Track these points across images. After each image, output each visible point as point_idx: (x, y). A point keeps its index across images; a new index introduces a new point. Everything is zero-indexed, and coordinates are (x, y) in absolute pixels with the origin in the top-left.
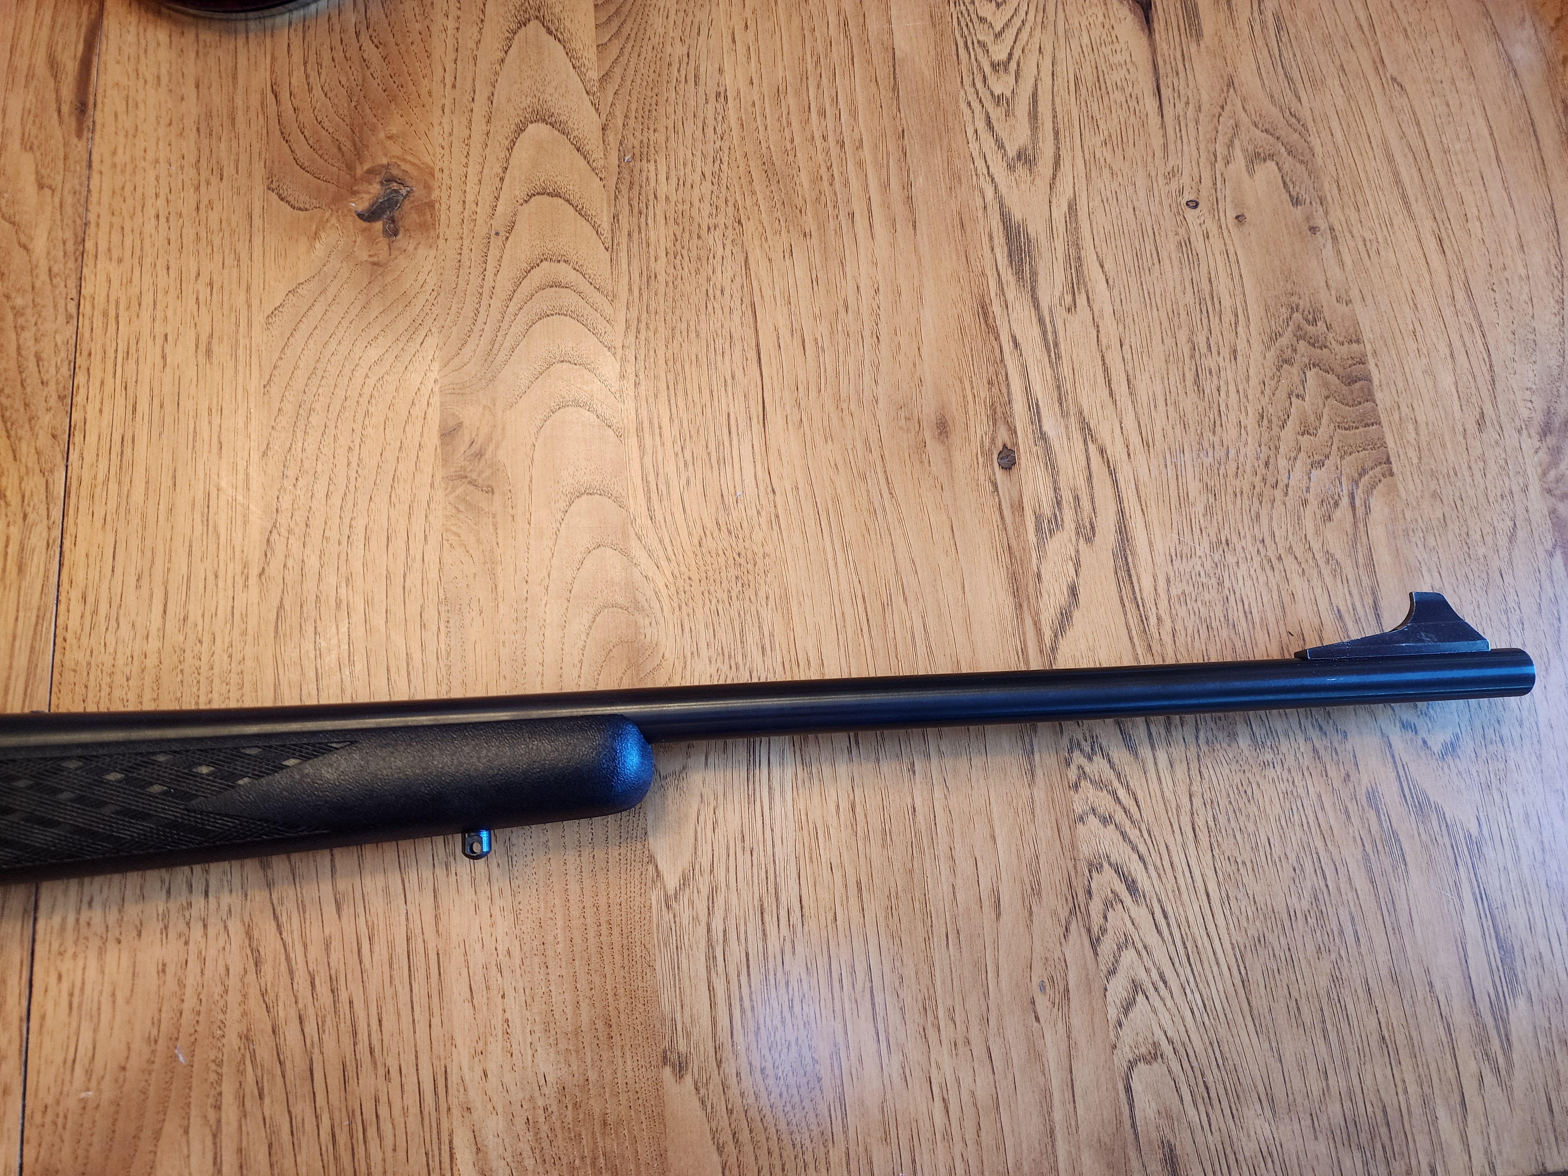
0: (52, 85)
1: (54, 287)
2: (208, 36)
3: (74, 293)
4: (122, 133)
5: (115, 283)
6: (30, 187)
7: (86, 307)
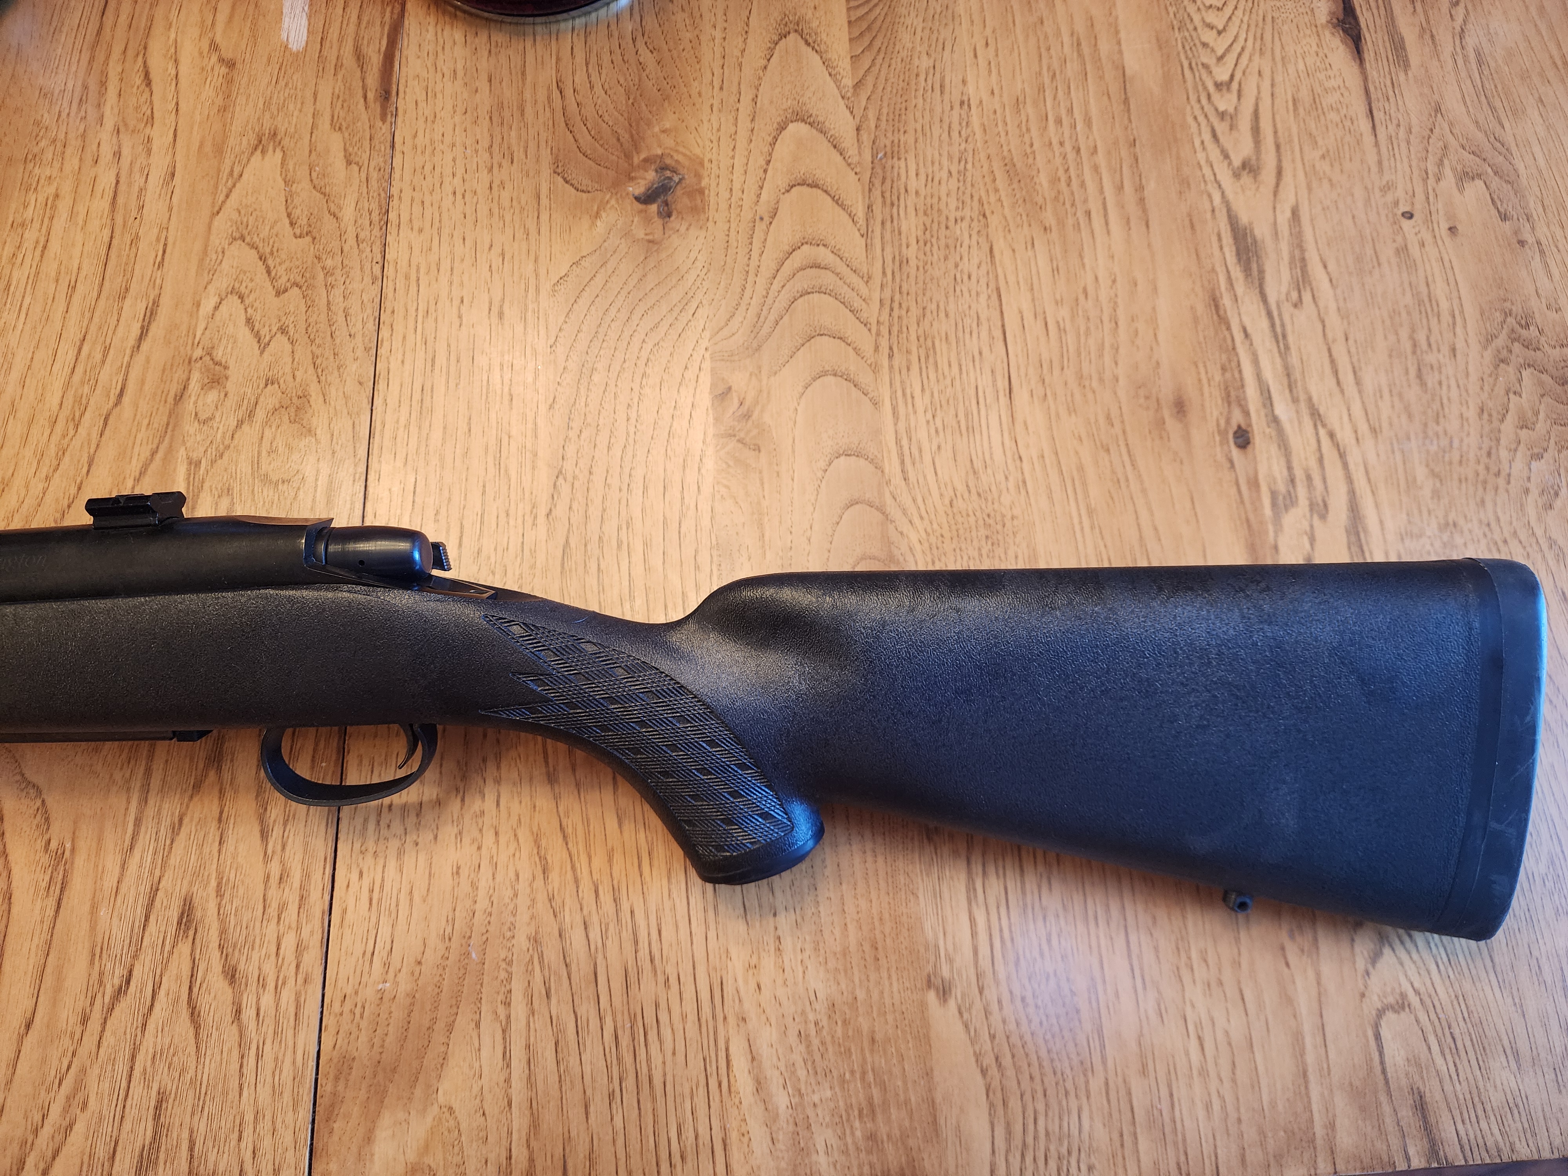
0: (359, 73)
1: (361, 252)
2: (499, 37)
3: (379, 258)
4: (421, 120)
5: (416, 251)
6: (339, 162)
7: (390, 271)
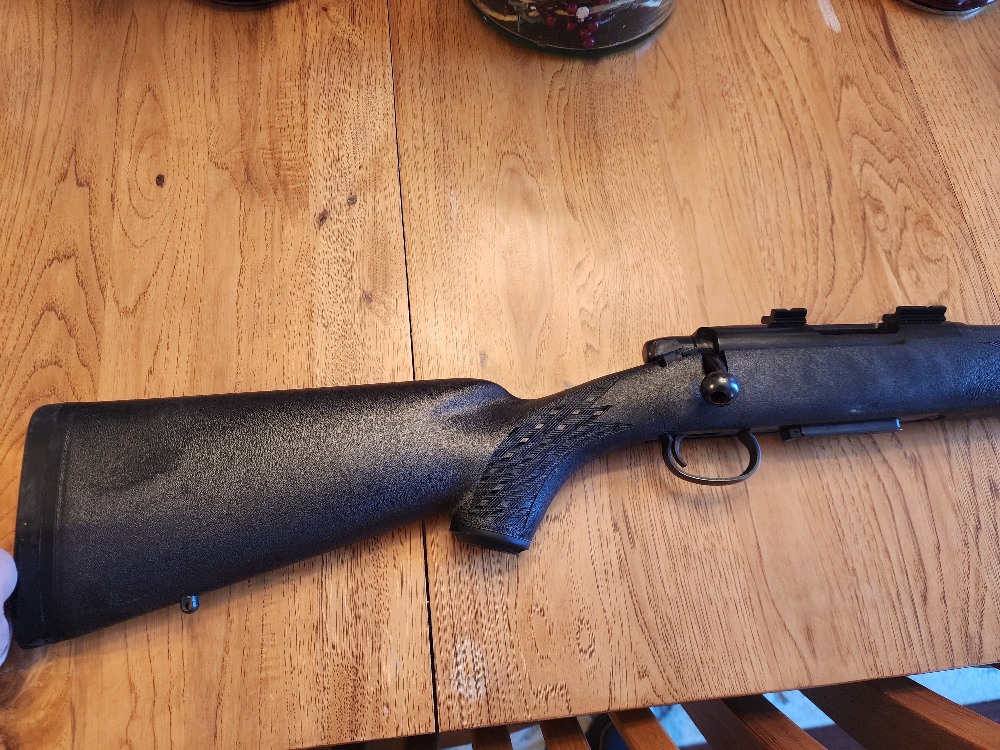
0: (876, 44)
1: (922, 138)
2: (940, 22)
3: (932, 141)
4: (920, 67)
5: (950, 137)
6: (889, 92)
7: (940, 147)
